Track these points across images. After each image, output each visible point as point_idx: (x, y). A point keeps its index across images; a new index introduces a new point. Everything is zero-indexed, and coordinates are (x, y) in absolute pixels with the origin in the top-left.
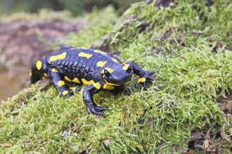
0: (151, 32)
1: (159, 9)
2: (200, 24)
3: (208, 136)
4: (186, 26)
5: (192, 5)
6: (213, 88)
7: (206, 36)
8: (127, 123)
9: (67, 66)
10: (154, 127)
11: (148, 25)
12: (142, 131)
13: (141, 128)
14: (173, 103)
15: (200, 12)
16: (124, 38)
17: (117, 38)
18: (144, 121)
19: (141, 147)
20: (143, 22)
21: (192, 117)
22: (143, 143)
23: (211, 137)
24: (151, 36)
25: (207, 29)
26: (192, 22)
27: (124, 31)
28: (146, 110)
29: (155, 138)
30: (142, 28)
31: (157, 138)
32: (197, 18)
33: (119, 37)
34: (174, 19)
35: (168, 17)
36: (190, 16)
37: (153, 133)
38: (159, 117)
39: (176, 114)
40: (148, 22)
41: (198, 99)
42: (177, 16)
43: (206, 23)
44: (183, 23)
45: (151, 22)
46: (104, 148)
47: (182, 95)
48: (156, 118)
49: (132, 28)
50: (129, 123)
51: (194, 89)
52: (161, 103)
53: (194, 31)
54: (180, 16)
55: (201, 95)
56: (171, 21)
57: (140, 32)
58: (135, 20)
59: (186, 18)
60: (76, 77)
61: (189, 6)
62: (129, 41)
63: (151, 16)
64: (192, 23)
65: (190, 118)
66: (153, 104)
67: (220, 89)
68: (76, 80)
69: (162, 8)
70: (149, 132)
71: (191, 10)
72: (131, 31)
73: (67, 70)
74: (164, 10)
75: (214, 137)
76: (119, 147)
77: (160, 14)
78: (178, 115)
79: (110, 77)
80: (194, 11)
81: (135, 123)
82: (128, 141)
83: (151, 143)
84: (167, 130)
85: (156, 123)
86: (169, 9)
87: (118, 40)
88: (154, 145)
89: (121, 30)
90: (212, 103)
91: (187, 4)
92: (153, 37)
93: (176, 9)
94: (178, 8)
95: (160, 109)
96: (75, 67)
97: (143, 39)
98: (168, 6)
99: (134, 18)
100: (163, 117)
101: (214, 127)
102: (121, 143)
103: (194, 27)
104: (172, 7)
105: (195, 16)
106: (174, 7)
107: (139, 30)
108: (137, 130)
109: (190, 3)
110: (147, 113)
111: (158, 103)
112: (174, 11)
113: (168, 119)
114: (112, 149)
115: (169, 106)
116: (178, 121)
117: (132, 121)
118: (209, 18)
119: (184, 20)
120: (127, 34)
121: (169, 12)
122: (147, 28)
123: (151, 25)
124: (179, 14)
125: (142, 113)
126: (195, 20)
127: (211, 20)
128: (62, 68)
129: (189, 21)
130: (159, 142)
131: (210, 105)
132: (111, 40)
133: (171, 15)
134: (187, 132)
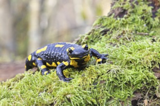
0: (111, 35)
1: (117, 19)
2: (146, 29)
3: (147, 96)
4: (136, 31)
5: (140, 16)
6: (149, 61)
7: (151, 37)
8: (85, 84)
9: (47, 55)
10: (104, 87)
11: (108, 30)
12: (95, 90)
13: (95, 88)
14: (118, 71)
15: (147, 21)
16: (91, 39)
17: (86, 39)
18: (97, 83)
19: (95, 101)
20: (105, 28)
21: (133, 81)
22: (97, 99)
23: (150, 97)
24: (110, 37)
25: (152, 32)
26: (140, 27)
27: (91, 35)
28: (99, 76)
29: (105, 95)
30: (105, 32)
31: (107, 95)
32: (145, 25)
33: (88, 38)
34: (128, 26)
35: (123, 24)
36: (139, 24)
37: (104, 92)
38: (108, 80)
39: (121, 78)
40: (108, 28)
41: (138, 69)
42: (129, 24)
43: (152, 29)
44: (134, 28)
45: (110, 28)
46: (66, 100)
47: (127, 66)
48: (105, 81)
49: (97, 33)
50: (86, 84)
51: (135, 62)
52: (109, 71)
53: (142, 33)
54: (132, 24)
55: (141, 66)
56: (126, 27)
57: (103, 35)
58: (100, 27)
59: (136, 25)
60: (53, 61)
61: (138, 17)
62: (95, 41)
63: (110, 24)
64: (141, 29)
65: (132, 81)
66: (104, 71)
67: (155, 62)
68: (54, 64)
69: (119, 19)
70: (101, 90)
71: (140, 20)
72: (97, 35)
73: (47, 58)
74: (120, 20)
75: (152, 98)
76: (77, 100)
77: (117, 23)
78: (122, 79)
79: (73, 53)
80: (142, 21)
81: (90, 85)
82: (85, 96)
83: (102, 98)
84: (115, 90)
85: (105, 84)
86: (124, 19)
87: (87, 40)
88: (105, 100)
89: (89, 34)
90: (148, 71)
91: (137, 16)
92: (112, 38)
93: (129, 19)
94: (131, 18)
95: (109, 75)
96: (53, 54)
97: (105, 39)
98: (123, 17)
99: (99, 26)
100: (111, 80)
101: (151, 89)
102: (80, 96)
103: (143, 31)
104: (126, 18)
105: (143, 24)
106: (127, 18)
107: (102, 34)
108: (92, 89)
109: (139, 16)
110: (100, 78)
111: (107, 71)
112: (127, 20)
113: (115, 82)
114: (72, 100)
115: (115, 72)
116: (122, 83)
117: (88, 83)
118: (153, 26)
119: (135, 26)
120: (93, 37)
121: (123, 21)
122: (108, 33)
123: (111, 30)
124: (131, 22)
125: (96, 78)
126: (143, 27)
127: (155, 27)
128: (44, 57)
129: (139, 27)
130: (109, 98)
131: (147, 73)
132: (82, 41)
133: (125, 23)
134: (130, 92)
